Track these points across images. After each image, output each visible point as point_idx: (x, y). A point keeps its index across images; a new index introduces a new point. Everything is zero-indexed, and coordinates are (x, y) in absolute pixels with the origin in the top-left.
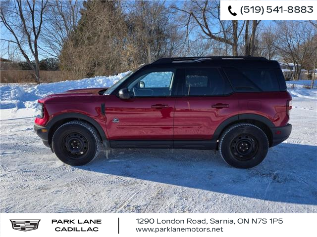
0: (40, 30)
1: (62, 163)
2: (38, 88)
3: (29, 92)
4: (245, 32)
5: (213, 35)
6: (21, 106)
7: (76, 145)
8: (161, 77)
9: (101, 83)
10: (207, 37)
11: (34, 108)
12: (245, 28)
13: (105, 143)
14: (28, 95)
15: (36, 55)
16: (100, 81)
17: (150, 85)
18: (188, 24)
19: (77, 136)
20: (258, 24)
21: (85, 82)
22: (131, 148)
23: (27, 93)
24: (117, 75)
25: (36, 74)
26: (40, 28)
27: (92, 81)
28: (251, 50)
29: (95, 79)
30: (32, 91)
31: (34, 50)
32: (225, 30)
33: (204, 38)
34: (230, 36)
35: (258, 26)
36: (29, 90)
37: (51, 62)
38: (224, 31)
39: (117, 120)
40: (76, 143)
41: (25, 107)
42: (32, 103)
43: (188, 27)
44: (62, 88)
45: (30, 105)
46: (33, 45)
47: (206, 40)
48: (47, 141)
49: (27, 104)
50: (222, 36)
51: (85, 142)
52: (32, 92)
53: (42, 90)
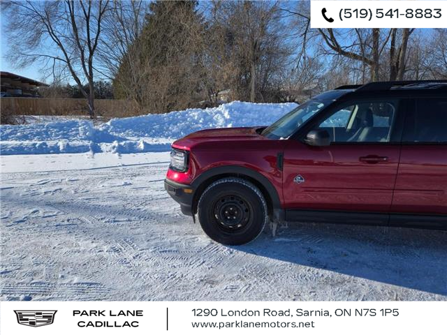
0: (96, 44)
1: (209, 240)
2: (112, 124)
3: (101, 129)
4: (390, 44)
5: (343, 49)
6: (97, 150)
7: (232, 214)
8: (279, 110)
9: (196, 118)
10: (333, 51)
11: (115, 153)
12: (391, 39)
13: (277, 213)
14: (100, 134)
15: (90, 77)
16: (194, 116)
17: (265, 122)
18: (305, 34)
19: (235, 200)
20: (410, 33)
21: (174, 116)
22: (316, 222)
23: (97, 131)
24: (217, 106)
25: (89, 103)
26: (96, 42)
27: (183, 115)
28: (399, 72)
29: (187, 113)
30: (104, 128)
31: (88, 71)
32: (363, 41)
33: (328, 53)
34: (369, 51)
35: (410, 36)
36: (100, 127)
37: (98, 88)
38: (361, 44)
39: (301, 179)
40: (233, 211)
41: (102, 152)
42: (110, 145)
43: (305, 38)
44: (144, 124)
45: (108, 149)
46: (87, 64)
47: (331, 56)
48: (190, 206)
49: (103, 146)
50: (357, 50)
51: (247, 210)
52: (105, 130)
53: (118, 128)
